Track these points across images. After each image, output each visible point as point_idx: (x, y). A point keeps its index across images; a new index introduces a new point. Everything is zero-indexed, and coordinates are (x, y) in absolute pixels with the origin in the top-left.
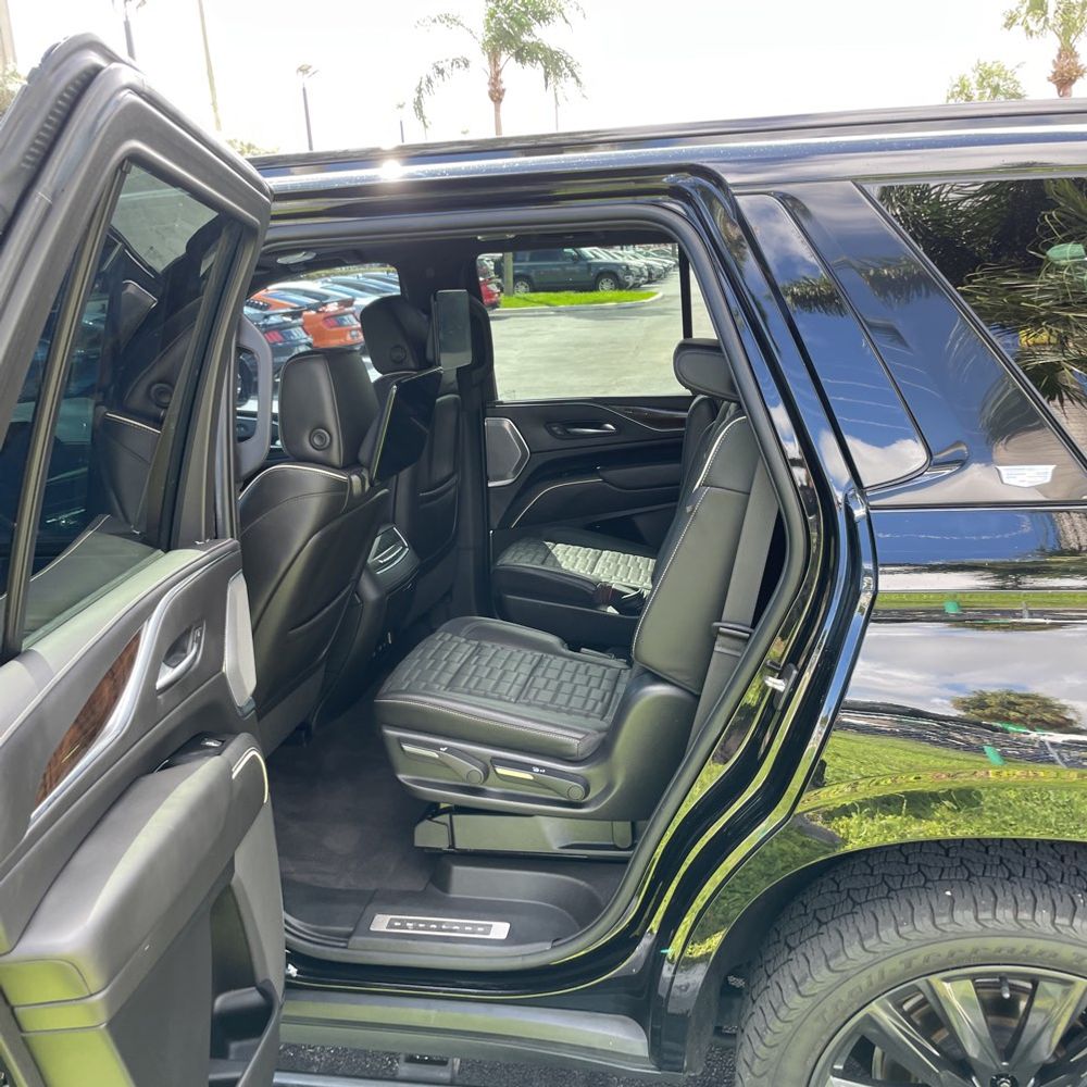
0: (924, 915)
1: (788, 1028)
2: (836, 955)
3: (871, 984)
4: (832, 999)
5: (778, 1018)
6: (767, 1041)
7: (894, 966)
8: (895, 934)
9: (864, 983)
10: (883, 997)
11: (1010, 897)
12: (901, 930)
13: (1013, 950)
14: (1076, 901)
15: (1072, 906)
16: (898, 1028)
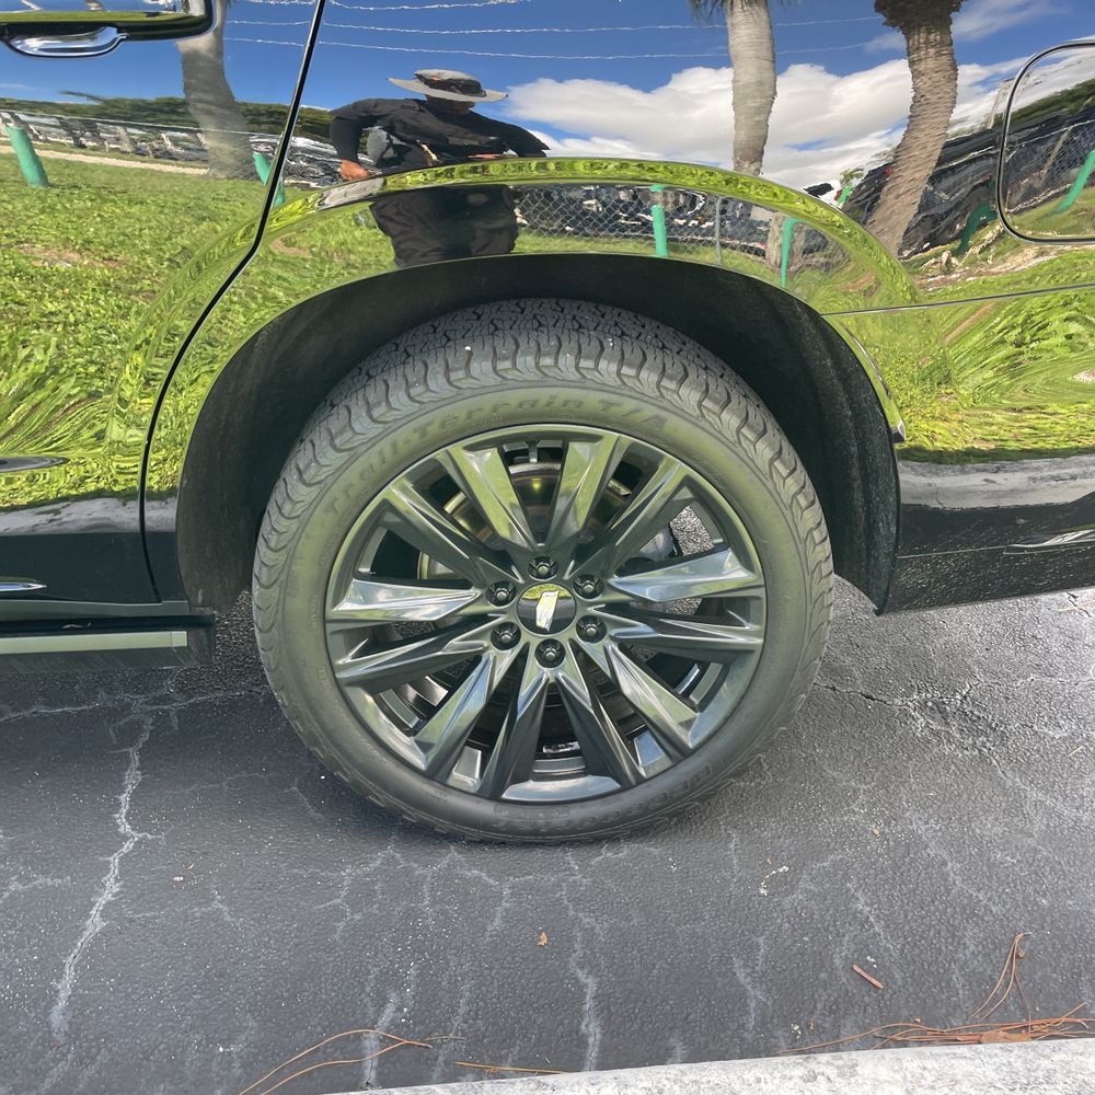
0: (438, 373)
1: (294, 525)
2: (341, 432)
3: (383, 461)
4: (341, 483)
5: (283, 516)
6: (272, 544)
7: (406, 436)
8: (406, 398)
9: (375, 460)
10: (400, 476)
11: (533, 344)
12: (413, 392)
13: (535, 403)
14: (605, 344)
15: (599, 348)
16: (420, 512)
